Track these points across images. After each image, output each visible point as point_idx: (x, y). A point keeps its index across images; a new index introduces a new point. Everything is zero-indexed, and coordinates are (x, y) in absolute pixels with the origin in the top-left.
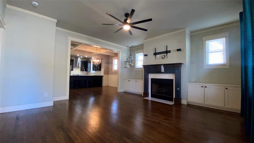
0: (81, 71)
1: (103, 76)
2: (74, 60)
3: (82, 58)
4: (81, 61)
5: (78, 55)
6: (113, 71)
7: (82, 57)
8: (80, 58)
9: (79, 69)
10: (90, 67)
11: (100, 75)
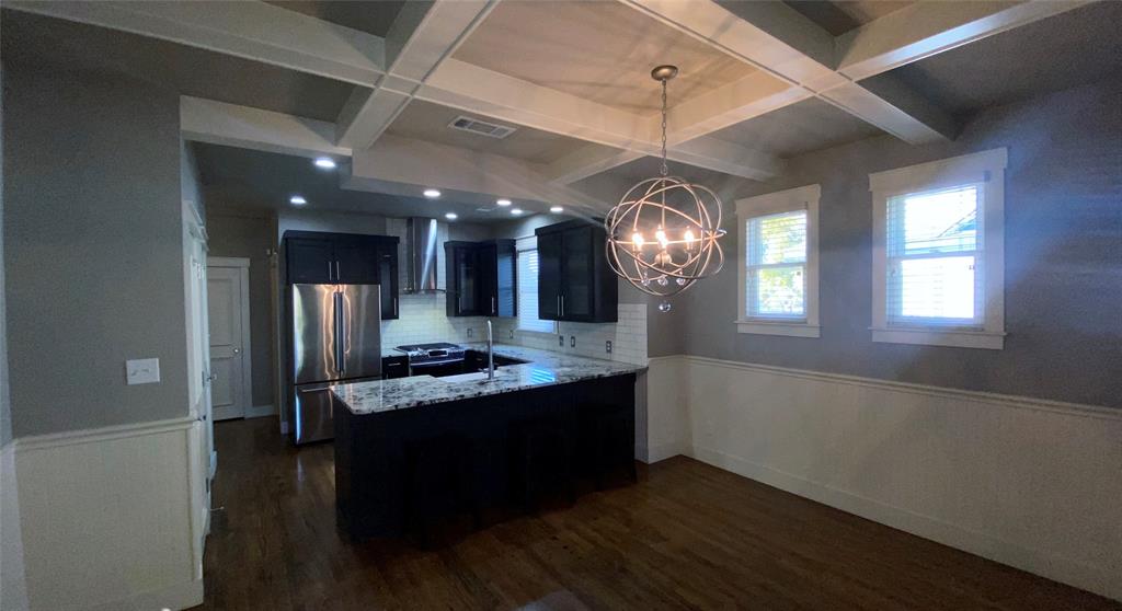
0: (448, 315)
1: (645, 371)
2: (397, 239)
3: (452, 226)
4: (447, 245)
5: (432, 194)
6: (741, 329)
7: (451, 216)
8: (442, 222)
9: (435, 303)
10: (510, 285)
11: (607, 356)
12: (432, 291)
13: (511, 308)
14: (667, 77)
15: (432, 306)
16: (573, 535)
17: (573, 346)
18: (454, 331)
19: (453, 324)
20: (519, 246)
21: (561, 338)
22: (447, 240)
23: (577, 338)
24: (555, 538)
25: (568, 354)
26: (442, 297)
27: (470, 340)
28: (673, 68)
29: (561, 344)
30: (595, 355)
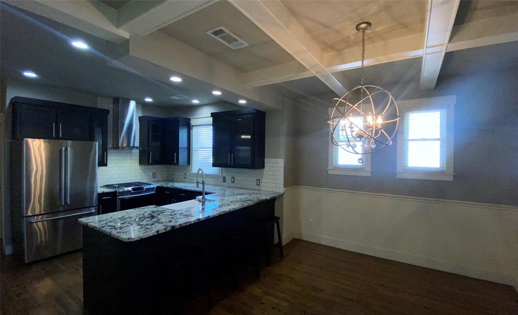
0: (140, 163)
1: (282, 195)
2: (107, 112)
3: (147, 106)
4: (141, 118)
5: (176, 79)
6: (330, 172)
7: (148, 100)
8: (141, 105)
9: (131, 156)
10: (186, 145)
11: (257, 187)
12: (130, 148)
13: (186, 160)
14: (365, 29)
15: (129, 157)
16: (271, 298)
17: (233, 182)
18: (144, 174)
19: (143, 170)
20: (193, 122)
21: (224, 178)
22: (140, 115)
23: (236, 178)
24: (262, 303)
25: (229, 187)
26: (136, 152)
27: (155, 179)
28: (369, 24)
29: (224, 181)
30: (249, 187)
